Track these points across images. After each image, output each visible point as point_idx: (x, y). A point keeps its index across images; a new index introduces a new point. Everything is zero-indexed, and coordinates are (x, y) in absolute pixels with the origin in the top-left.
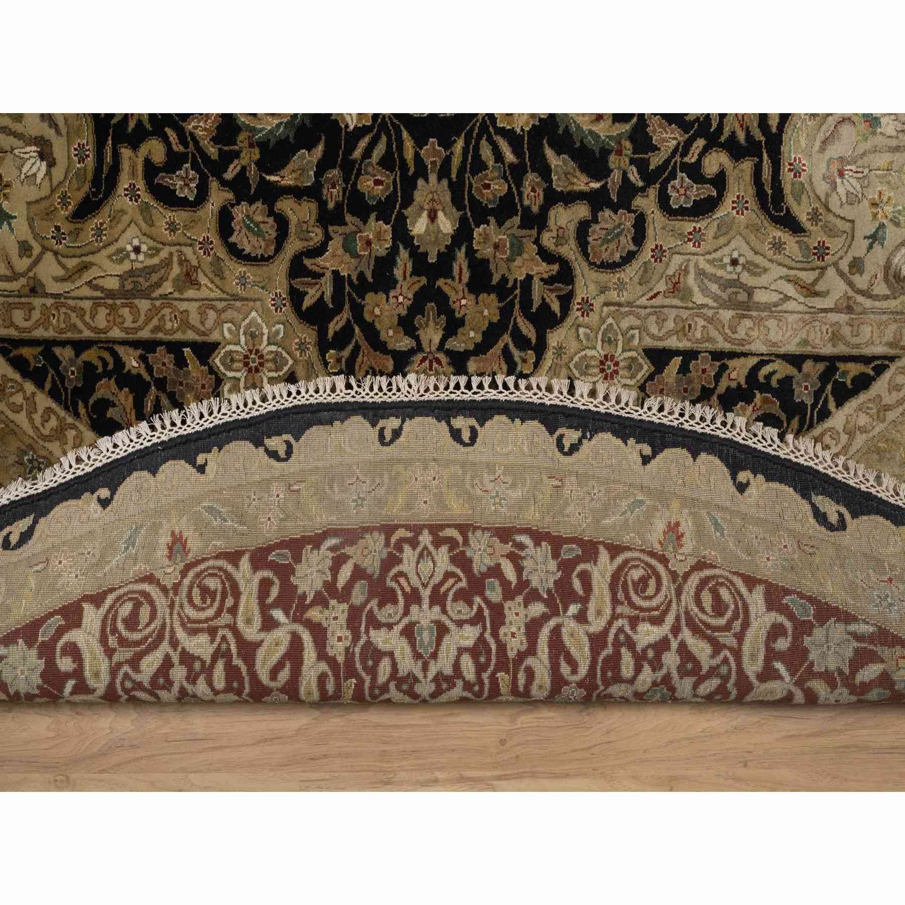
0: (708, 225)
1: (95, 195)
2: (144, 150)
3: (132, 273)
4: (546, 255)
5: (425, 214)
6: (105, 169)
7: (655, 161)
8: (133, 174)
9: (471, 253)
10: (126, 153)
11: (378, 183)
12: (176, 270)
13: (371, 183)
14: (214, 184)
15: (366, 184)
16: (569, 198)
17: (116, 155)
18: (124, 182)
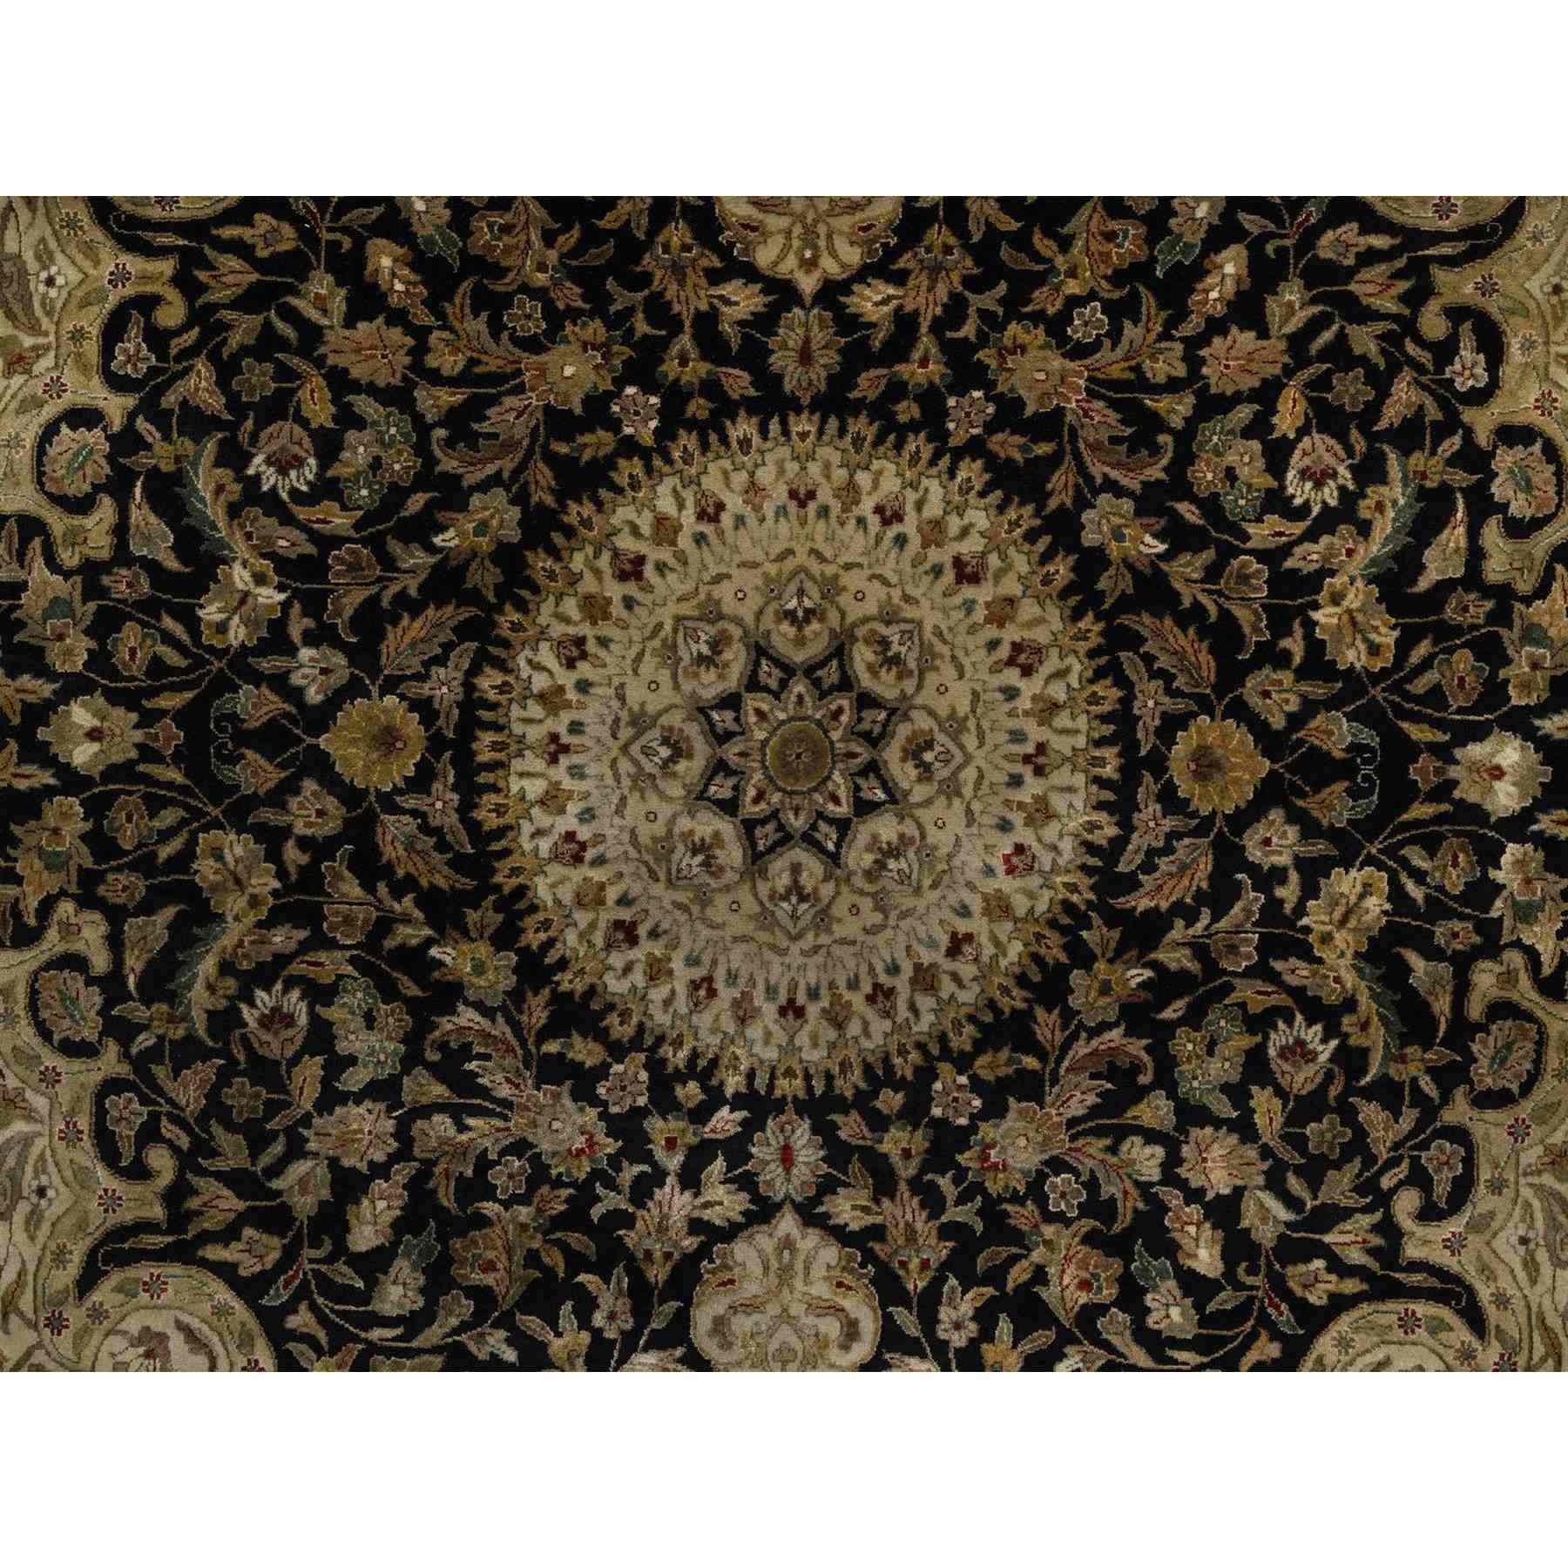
0: (85, 1154)
1: (117, 219)
2: (172, 294)
3: (23, 273)
4: (47, 907)
5: (96, 723)
6: (148, 235)
7: (161, 1072)
8: (145, 278)
9: (49, 792)
10: (167, 267)
11: (133, 652)
12: (28, 341)
13: (132, 643)
14: (130, 401)
15: (130, 634)
16: (115, 942)
17: (163, 252)
18: (134, 263)
